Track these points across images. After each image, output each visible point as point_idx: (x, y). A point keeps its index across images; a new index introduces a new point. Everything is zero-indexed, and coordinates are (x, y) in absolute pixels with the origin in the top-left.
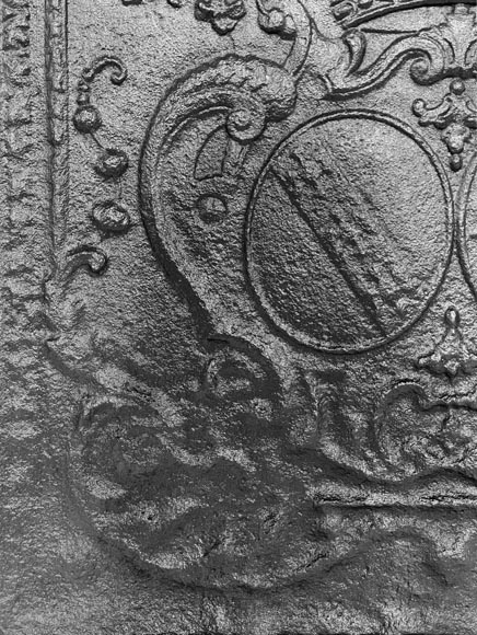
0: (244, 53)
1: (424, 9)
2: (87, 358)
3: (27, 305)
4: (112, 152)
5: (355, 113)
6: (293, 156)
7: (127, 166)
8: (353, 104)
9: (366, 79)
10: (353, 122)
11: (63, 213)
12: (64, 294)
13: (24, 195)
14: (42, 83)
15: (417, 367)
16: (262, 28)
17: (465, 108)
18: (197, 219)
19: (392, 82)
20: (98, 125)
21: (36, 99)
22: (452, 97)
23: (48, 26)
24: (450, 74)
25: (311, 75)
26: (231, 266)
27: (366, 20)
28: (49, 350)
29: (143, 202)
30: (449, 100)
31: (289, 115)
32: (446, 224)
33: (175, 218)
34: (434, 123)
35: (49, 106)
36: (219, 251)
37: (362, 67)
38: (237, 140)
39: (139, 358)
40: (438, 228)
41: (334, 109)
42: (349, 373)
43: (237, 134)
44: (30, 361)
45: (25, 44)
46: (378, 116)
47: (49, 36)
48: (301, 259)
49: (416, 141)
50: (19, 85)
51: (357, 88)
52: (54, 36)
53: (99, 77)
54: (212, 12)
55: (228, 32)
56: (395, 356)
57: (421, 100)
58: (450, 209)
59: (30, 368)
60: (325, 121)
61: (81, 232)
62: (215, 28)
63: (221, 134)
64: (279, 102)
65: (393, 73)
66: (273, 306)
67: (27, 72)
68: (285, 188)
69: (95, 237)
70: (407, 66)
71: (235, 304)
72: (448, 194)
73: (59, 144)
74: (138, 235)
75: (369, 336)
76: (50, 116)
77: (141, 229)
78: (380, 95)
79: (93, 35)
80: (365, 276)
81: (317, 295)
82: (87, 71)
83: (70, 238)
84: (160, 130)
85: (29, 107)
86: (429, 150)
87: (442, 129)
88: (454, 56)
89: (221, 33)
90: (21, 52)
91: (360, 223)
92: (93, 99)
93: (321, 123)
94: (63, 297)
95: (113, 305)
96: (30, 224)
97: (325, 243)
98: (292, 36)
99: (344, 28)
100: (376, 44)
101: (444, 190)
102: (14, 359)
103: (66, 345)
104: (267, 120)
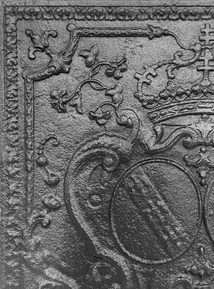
0: (110, 134)
1: (189, 116)
2: (41, 264)
3: (16, 240)
4: (53, 175)
5: (159, 160)
6: (131, 178)
7: (59, 181)
8: (158, 156)
9: (163, 146)
10: (158, 164)
11: (31, 201)
12: (31, 236)
13: (14, 192)
14: (23, 145)
15: (186, 272)
16: (118, 123)
17: (207, 159)
18: (89, 204)
19: (175, 147)
20: (47, 163)
21: (20, 152)
22: (201, 154)
23: (26, 121)
24: (200, 144)
25: (139, 143)
26: (104, 224)
27: (163, 121)
28: (24, 260)
29: (66, 197)
30: (200, 156)
31: (129, 160)
32: (199, 209)
33: (79, 204)
34: (193, 165)
35: (26, 155)
36: (99, 218)
37: (162, 141)
38: (107, 171)
39: (63, 264)
40: (195, 211)
41: (149, 158)
42: (156, 273)
43: (107, 169)
44: (16, 264)
45: (17, 129)
46: (168, 162)
47: (26, 126)
48: (134, 223)
49: (185, 173)
50: (14, 147)
51: (159, 150)
52: (29, 126)
53: (48, 143)
54: (96, 117)
55: (103, 124)
56: (176, 266)
57: (187, 155)
58: (201, 203)
59: (16, 267)
60: (146, 163)
61: (39, 209)
62: (98, 123)
63: (100, 167)
64: (125, 155)
65: (175, 144)
66: (122, 243)
67: (17, 141)
68: (128, 192)
69: (45, 211)
70: (181, 140)
71: (106, 241)
72: (199, 196)
73: (30, 172)
74: (64, 211)
75: (164, 257)
76: (26, 159)
77: (65, 208)
78: (169, 153)
79: (45, 125)
80: (162, 231)
81: (141, 239)
82: (43, 141)
83: (35, 211)
84: (73, 166)
85: (17, 155)
86: (191, 177)
87: (197, 168)
88: (202, 136)
89: (100, 125)
90: (15, 132)
91: (160, 208)
92: (45, 152)
93: (144, 164)
94: (31, 237)
95: (53, 241)
96: (17, 205)
97: (145, 216)
98: (131, 127)
99: (154, 124)
100: (168, 131)
101: (198, 195)
102: (10, 263)
103: (32, 258)
104: (120, 163)
